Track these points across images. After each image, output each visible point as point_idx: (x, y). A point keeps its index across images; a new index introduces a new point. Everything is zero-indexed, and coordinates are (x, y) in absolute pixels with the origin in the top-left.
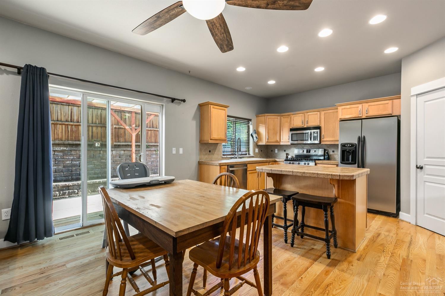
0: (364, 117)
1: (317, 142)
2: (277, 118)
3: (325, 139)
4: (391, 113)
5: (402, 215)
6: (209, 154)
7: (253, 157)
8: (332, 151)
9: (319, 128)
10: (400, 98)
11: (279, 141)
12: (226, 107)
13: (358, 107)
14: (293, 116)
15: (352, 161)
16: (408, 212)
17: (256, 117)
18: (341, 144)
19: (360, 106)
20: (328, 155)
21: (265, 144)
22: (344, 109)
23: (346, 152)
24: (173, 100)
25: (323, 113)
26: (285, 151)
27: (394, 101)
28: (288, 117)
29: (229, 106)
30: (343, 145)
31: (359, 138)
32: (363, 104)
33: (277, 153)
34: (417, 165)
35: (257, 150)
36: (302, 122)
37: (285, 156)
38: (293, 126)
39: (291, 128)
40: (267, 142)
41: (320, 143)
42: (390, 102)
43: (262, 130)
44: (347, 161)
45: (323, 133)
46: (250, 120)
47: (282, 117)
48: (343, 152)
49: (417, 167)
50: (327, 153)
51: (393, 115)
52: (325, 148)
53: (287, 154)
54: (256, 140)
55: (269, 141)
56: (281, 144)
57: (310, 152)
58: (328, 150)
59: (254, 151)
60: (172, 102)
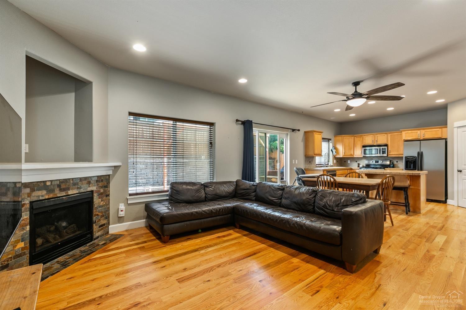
0: (421, 139)
1: (385, 155)
2: (352, 138)
3: (391, 153)
4: (440, 136)
5: (449, 201)
6: (310, 164)
7: (332, 166)
8: (396, 162)
9: (386, 145)
10: (447, 127)
11: (353, 154)
12: (321, 132)
13: (417, 132)
14: (364, 137)
15: (413, 168)
17: (334, 137)
18: (405, 157)
19: (419, 132)
20: (393, 164)
21: (342, 157)
22: (407, 133)
24: (293, 130)
25: (389, 135)
26: (356, 162)
27: (443, 129)
28: (361, 137)
29: (323, 132)
31: (418, 153)
32: (421, 130)
33: (349, 163)
34: (458, 170)
35: (335, 161)
36: (373, 141)
37: (357, 165)
38: (364, 144)
39: (363, 145)
40: (344, 155)
41: (387, 156)
42: (440, 129)
43: (340, 147)
44: (409, 168)
45: (389, 149)
46: (330, 139)
47: (355, 137)
48: (407, 162)
49: (458, 171)
50: (392, 163)
51: (442, 138)
52: (391, 160)
53: (358, 164)
54: (334, 153)
55: (346, 154)
56: (355, 156)
57: (378, 162)
58: (393, 161)
59: (333, 162)
60: (293, 131)
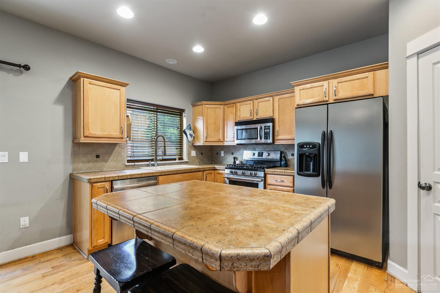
0: (331, 101)
1: (270, 141)
2: (220, 108)
3: (280, 137)
4: (371, 92)
5: (393, 266)
6: (96, 161)
7: (186, 163)
8: (291, 155)
9: (272, 120)
10: (387, 68)
11: (222, 140)
12: (124, 85)
13: (323, 86)
14: (238, 105)
15: (314, 171)
16: (404, 264)
17: (193, 106)
18: (298, 144)
19: (325, 83)
20: (286, 160)
21: (202, 144)
22: (303, 89)
23: (304, 156)
25: (277, 98)
26: (232, 154)
27: (378, 72)
28: (233, 106)
29: (127, 84)
30: (301, 146)
31: (324, 134)
32: (330, 81)
33: (223, 157)
34: (419, 183)
35: (193, 153)
36: (251, 113)
37: (233, 160)
38: (239, 119)
39: (237, 121)
40: (206, 142)
41: (274, 142)
42: (370, 74)
43: (200, 125)
44: (306, 170)
45: (277, 129)
46: (183, 110)
47: (226, 106)
48: (301, 157)
49: (420, 186)
50: (284, 157)
51: (375, 96)
52: (282, 150)
53: (235, 158)
54: (190, 139)
55: (208, 140)
56: (226, 144)
57: (262, 156)
58: (286, 153)
59: (189, 154)
